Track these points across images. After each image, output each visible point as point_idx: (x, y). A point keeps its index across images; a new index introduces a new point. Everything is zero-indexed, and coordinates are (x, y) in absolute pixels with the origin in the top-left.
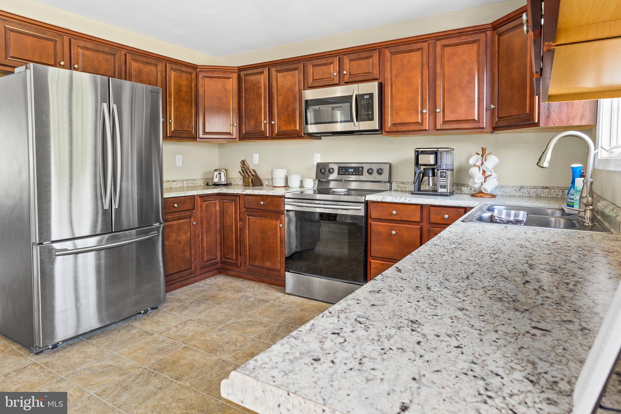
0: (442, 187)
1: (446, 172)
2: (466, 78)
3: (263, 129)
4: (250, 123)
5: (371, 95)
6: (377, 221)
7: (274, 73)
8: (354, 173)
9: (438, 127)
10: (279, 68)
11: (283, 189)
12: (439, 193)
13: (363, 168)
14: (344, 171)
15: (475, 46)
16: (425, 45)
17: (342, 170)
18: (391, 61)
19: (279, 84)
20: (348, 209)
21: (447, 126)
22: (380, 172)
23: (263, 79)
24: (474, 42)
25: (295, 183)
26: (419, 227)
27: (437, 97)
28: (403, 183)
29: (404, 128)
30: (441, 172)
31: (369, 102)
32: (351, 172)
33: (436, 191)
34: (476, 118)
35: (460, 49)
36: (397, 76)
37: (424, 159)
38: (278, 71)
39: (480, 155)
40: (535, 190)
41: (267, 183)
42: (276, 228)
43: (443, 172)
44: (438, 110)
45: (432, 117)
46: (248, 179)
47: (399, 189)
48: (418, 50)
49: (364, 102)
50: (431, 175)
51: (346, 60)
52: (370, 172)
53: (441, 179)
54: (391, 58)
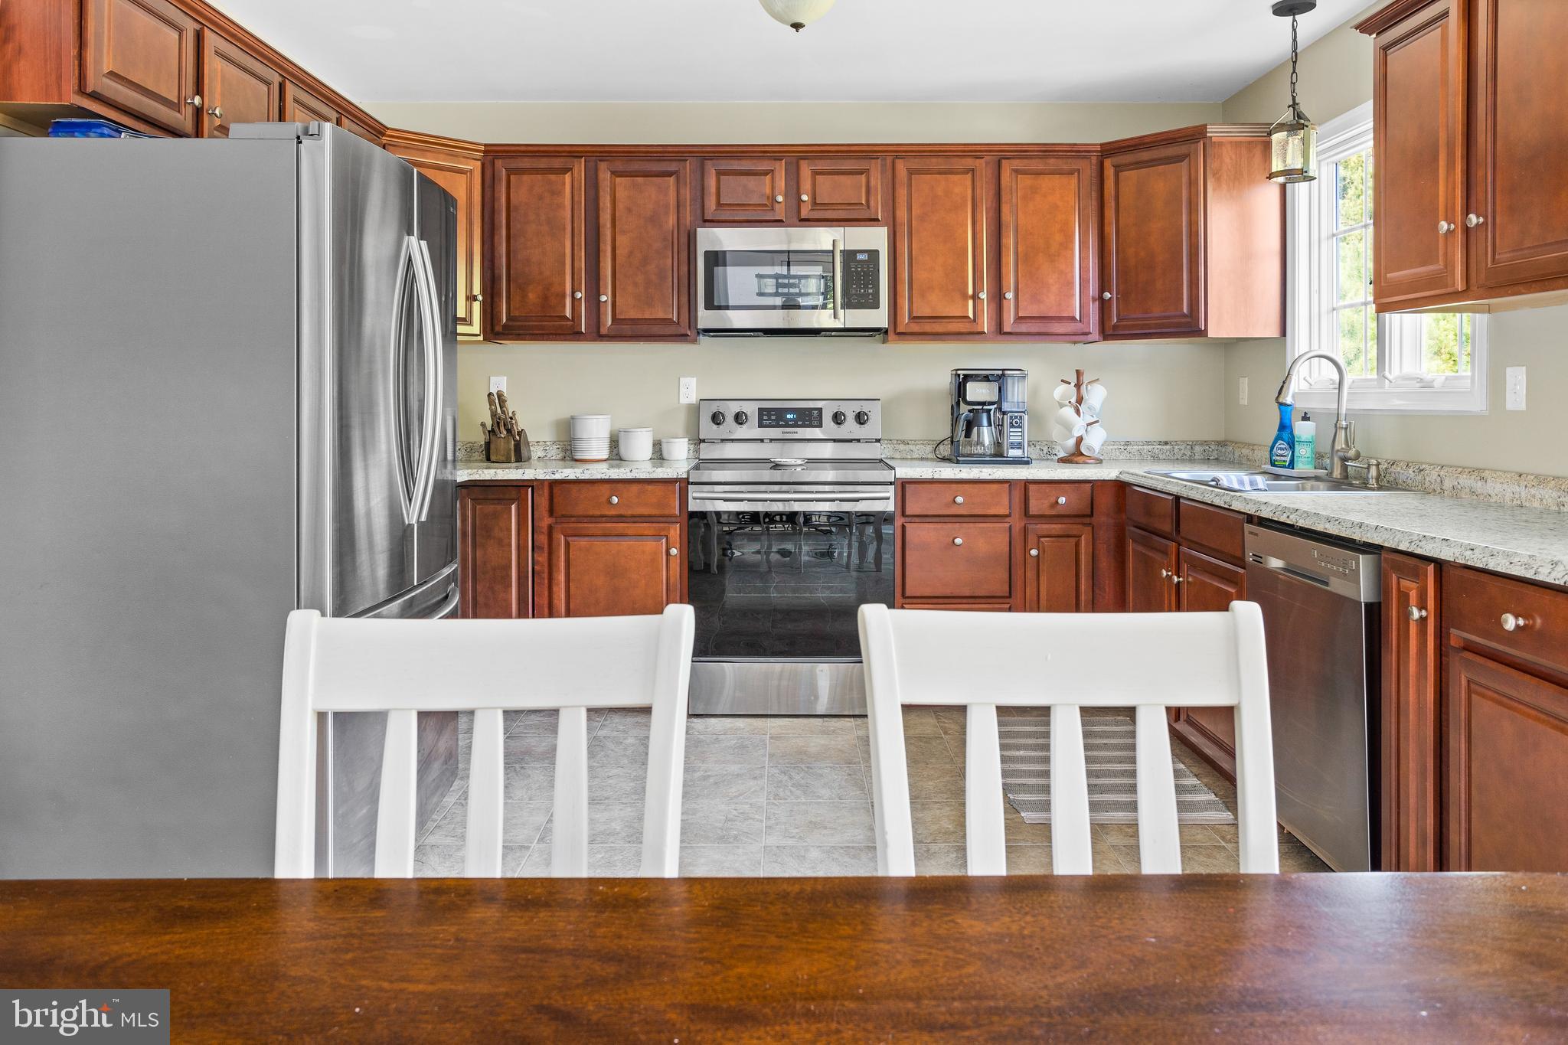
0: (1013, 446)
1: (1022, 417)
2: (1058, 238)
3: (568, 313)
4: (525, 296)
5: (874, 254)
6: (919, 520)
7: (605, 176)
8: (800, 423)
9: (1007, 329)
10: (619, 166)
12: (1011, 459)
13: (820, 410)
14: (773, 417)
15: (1074, 180)
16: (979, 164)
17: (769, 415)
18: (910, 185)
19: (619, 206)
20: (857, 500)
21: (1023, 328)
22: (861, 418)
24: (1071, 173)
25: (639, 450)
26: (1006, 526)
27: (1004, 270)
29: (938, 328)
30: (1011, 417)
31: (868, 267)
32: (792, 419)
33: (1002, 456)
34: (1076, 314)
35: (1046, 182)
37: (977, 392)
38: (616, 173)
39: (1073, 384)
40: (1150, 447)
42: (655, 561)
43: (1016, 417)
44: (1006, 296)
45: (994, 306)
48: (966, 171)
49: (856, 268)
50: (985, 422)
51: (806, 170)
52: (840, 419)
53: (1012, 430)
54: (910, 179)
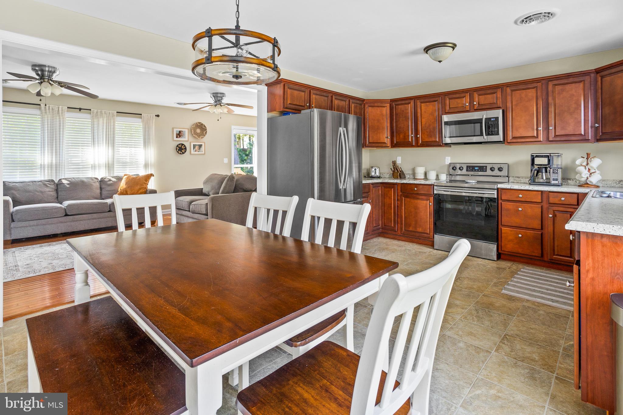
0: (554, 180)
1: (557, 170)
2: (574, 106)
3: (410, 140)
4: (400, 136)
5: (497, 119)
6: (506, 201)
7: (419, 104)
8: (479, 170)
9: (551, 139)
10: (422, 100)
11: (423, 180)
12: (552, 184)
13: (486, 167)
14: (471, 168)
15: (581, 85)
16: (539, 84)
17: (470, 168)
18: (512, 95)
19: (423, 111)
20: (484, 194)
21: (559, 139)
22: (500, 169)
23: (410, 108)
24: (580, 82)
25: (432, 177)
26: (541, 206)
27: (550, 119)
28: (518, 177)
29: (524, 140)
30: (553, 170)
31: (495, 123)
32: (477, 169)
33: (549, 183)
34: (583, 133)
35: (568, 87)
36: (516, 105)
37: (538, 161)
38: (421, 103)
39: (585, 158)
41: (409, 177)
42: (426, 206)
43: (555, 170)
44: (551, 128)
45: (545, 132)
46: (398, 173)
47: (515, 181)
48: (534, 88)
49: (491, 123)
50: (544, 171)
51: (475, 95)
52: (492, 169)
53: (553, 174)
54: (512, 93)
